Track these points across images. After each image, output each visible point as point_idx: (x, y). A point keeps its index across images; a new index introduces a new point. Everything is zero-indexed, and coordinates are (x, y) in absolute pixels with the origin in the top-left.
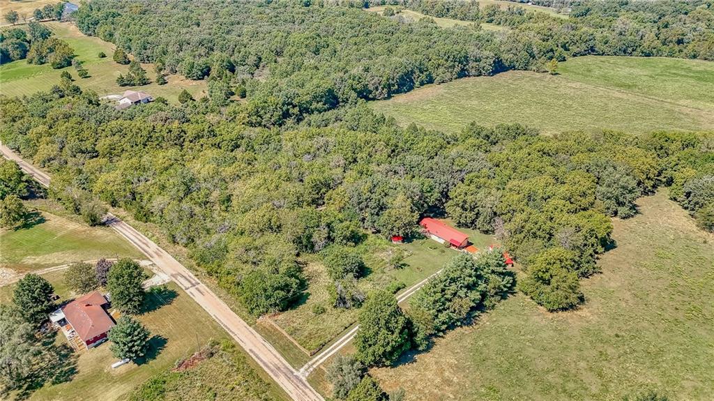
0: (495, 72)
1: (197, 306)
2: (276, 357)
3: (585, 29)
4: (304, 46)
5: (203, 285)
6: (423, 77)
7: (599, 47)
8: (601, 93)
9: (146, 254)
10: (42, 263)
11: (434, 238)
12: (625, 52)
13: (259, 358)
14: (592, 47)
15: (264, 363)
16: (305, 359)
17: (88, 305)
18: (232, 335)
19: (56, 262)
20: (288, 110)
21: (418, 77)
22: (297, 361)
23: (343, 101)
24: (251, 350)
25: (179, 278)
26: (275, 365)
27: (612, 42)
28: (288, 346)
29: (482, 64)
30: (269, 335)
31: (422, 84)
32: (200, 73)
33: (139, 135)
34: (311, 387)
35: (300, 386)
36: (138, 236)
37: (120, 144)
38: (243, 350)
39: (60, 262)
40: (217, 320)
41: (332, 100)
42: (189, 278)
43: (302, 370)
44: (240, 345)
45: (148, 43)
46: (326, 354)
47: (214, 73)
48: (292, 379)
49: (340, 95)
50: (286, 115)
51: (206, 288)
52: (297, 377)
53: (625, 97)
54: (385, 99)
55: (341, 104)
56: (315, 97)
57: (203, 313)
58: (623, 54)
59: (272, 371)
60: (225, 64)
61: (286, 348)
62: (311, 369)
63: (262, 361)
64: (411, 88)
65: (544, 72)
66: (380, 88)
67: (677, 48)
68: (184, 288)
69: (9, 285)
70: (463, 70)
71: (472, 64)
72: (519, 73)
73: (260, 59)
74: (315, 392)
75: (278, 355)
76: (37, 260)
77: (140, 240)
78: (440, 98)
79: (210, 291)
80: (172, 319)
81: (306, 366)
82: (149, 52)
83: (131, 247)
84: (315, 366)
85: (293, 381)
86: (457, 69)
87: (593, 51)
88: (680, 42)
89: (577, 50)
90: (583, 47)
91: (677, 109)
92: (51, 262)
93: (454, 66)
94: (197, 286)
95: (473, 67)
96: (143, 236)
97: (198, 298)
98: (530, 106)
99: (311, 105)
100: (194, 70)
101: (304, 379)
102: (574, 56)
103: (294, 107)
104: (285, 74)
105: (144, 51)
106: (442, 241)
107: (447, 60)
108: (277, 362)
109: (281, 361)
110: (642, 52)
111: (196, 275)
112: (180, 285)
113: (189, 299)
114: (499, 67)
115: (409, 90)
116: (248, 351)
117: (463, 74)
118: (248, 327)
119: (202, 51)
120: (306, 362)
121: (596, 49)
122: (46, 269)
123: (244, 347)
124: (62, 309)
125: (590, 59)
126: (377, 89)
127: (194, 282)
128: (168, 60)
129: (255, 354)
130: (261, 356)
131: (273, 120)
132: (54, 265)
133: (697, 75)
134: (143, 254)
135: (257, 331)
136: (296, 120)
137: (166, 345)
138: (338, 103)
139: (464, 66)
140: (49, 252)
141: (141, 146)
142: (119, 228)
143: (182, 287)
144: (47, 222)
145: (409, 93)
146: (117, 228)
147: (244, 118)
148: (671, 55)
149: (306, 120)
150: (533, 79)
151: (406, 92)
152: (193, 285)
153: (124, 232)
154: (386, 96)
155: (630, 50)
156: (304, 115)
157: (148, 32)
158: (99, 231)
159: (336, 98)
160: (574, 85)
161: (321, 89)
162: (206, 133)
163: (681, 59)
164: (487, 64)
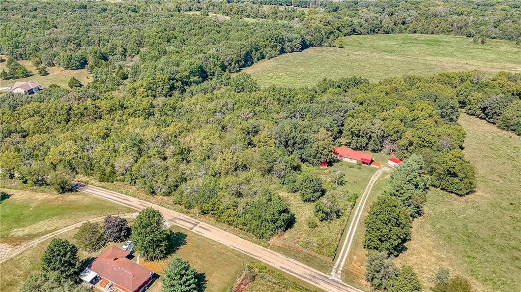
0: (303, 49)
1: (211, 242)
2: (305, 268)
3: (346, 18)
4: (157, 38)
5: (203, 223)
6: (258, 54)
7: (358, 29)
8: (377, 57)
9: (131, 207)
10: (35, 233)
11: (346, 160)
12: (374, 31)
13: (293, 273)
14: (354, 29)
15: (300, 275)
16: (329, 265)
17: (116, 259)
18: (258, 258)
19: (48, 229)
20: (173, 84)
21: (255, 55)
22: (325, 267)
23: (211, 75)
24: (281, 267)
25: (178, 221)
26: (310, 275)
27: (366, 25)
28: (309, 257)
29: (293, 43)
30: (287, 251)
31: (258, 60)
32: (78, 63)
33: (58, 114)
34: (350, 286)
35: (341, 287)
36: (114, 195)
37: (42, 123)
38: (275, 268)
39: (52, 228)
40: (235, 249)
41: (204, 75)
42: (187, 220)
43: (333, 274)
44: (269, 265)
45: (19, 43)
46: (342, 257)
47: (91, 62)
48: (331, 282)
49: (207, 70)
50: (172, 88)
51: (208, 225)
52: (332, 280)
53: (393, 58)
54: (237, 71)
55: (210, 77)
56: (191, 72)
57: (220, 246)
58: (372, 33)
59: (311, 280)
60: (98, 55)
61: (308, 259)
62: (339, 272)
63: (296, 274)
64: (252, 63)
65: (334, 46)
66: (233, 63)
67: (403, 27)
68: (189, 229)
69: (12, 259)
70: (282, 49)
71: (287, 44)
72: (319, 49)
73: (125, 49)
74: (355, 289)
75: (306, 266)
76: (26, 231)
77: (117, 197)
78: (276, 68)
79: (213, 227)
80: (196, 256)
81: (334, 270)
82: (21, 50)
83: (113, 204)
84: (341, 269)
85: (333, 285)
86: (279, 48)
87: (355, 32)
88: (404, 23)
89: (346, 32)
90: (349, 30)
91: (428, 63)
92: (43, 230)
93: (276, 46)
94: (199, 225)
95: (288, 46)
96: (118, 194)
97: (206, 234)
98: (339, 68)
99: (190, 79)
100: (73, 61)
101: (340, 281)
102: (345, 36)
103: (177, 81)
104: (155, 59)
105: (16, 50)
106: (355, 162)
107: (270, 42)
108: (310, 272)
109: (312, 271)
110: (384, 31)
111: (192, 217)
112: (184, 227)
113: (199, 237)
114: (305, 45)
115: (251, 65)
116: (280, 269)
117: (282, 51)
118: (266, 249)
119: (72, 46)
120: (332, 267)
121: (356, 31)
122: (42, 237)
123: (274, 266)
124: (90, 267)
125: (354, 37)
126: (230, 64)
127: (194, 222)
128: (43, 56)
129: (288, 270)
130: (292, 270)
131: (164, 92)
132: (47, 232)
133: (424, 42)
134: (130, 209)
135: (275, 251)
136: (180, 91)
137: (206, 279)
138: (207, 76)
139: (283, 45)
140: (34, 221)
141: (64, 123)
142: (88, 191)
143: (187, 228)
144: (11, 197)
145: (252, 66)
146: (88, 190)
147: (143, 92)
148: (401, 32)
149: (188, 91)
150: (330, 51)
151: (249, 66)
152: (195, 225)
153: (96, 193)
154: (238, 69)
155: (376, 30)
156: (185, 87)
157: (15, 35)
158: (71, 197)
159: (205, 72)
160: (358, 53)
161: (195, 66)
162: (117, 106)
163: (407, 34)
164: (297, 43)
